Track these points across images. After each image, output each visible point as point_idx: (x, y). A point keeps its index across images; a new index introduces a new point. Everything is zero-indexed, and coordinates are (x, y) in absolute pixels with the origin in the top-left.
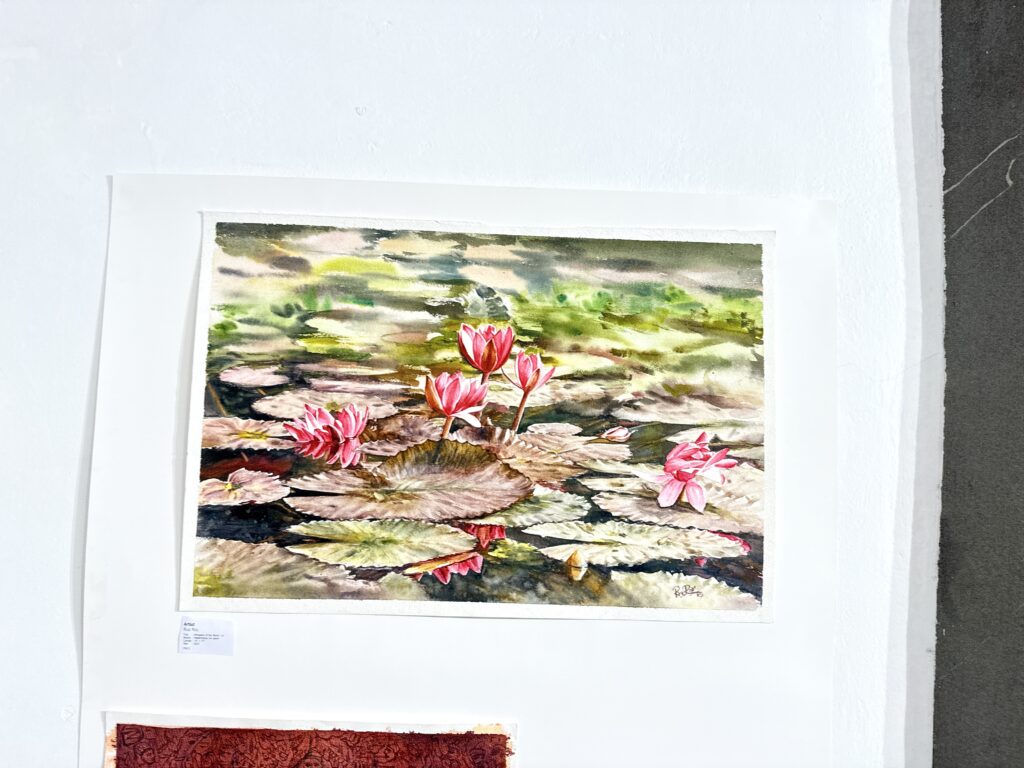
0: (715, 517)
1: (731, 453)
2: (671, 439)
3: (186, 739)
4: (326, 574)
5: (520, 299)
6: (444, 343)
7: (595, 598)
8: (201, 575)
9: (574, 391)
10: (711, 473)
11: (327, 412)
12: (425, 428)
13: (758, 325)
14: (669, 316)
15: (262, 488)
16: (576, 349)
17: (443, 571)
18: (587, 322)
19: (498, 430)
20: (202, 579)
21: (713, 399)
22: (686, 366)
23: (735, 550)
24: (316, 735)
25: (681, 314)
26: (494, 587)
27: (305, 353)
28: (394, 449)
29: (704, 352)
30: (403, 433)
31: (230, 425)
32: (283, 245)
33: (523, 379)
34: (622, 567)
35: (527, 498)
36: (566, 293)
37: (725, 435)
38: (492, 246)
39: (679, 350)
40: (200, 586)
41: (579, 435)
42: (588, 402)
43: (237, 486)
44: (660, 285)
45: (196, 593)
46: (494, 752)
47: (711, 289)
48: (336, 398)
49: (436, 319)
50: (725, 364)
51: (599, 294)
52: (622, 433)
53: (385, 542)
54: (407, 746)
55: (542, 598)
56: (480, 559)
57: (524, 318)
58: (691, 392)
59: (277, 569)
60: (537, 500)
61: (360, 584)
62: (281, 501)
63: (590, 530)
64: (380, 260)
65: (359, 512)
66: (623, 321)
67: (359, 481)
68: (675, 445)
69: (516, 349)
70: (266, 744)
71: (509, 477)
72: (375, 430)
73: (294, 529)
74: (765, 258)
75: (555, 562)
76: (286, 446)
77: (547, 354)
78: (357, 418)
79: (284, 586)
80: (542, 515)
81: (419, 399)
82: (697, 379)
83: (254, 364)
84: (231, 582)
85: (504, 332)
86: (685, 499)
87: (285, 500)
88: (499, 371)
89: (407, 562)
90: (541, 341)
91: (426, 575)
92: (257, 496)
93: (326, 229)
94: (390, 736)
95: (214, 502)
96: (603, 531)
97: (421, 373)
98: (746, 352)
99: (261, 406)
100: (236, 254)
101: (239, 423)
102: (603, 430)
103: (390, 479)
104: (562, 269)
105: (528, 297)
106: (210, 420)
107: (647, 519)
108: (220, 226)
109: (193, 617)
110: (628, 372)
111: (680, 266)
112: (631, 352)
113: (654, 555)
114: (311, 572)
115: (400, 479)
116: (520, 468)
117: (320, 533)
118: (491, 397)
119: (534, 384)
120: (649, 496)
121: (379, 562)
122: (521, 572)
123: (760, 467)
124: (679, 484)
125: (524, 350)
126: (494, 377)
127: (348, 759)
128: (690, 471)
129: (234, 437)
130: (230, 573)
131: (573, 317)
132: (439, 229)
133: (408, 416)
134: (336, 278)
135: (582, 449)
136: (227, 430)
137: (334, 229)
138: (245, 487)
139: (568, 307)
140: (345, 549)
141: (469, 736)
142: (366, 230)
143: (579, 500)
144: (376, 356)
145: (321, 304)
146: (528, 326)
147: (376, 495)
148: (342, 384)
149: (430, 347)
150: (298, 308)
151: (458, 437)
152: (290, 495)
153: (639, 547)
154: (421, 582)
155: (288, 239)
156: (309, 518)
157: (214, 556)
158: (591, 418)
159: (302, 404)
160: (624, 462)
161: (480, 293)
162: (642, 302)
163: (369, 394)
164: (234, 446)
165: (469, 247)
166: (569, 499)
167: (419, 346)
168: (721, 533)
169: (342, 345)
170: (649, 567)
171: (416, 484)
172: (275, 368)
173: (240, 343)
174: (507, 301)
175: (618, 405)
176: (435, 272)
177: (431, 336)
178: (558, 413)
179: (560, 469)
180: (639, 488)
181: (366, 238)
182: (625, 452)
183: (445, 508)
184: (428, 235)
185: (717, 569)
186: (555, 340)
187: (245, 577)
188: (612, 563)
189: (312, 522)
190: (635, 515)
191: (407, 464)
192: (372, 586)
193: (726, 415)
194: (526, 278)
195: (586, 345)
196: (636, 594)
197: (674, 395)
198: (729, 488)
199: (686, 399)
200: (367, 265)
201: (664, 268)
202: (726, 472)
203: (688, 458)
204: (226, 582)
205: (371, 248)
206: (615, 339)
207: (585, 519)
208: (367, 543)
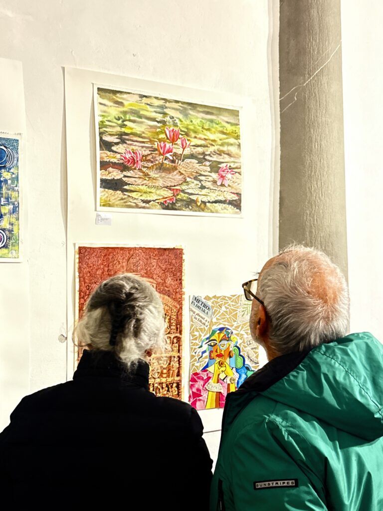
0: (230, 188)
1: (234, 170)
2: (219, 166)
3: (99, 251)
4: (135, 201)
5: (181, 121)
6: (161, 132)
7: (203, 210)
8: (102, 200)
9: (196, 150)
10: (229, 176)
11: (131, 152)
12: (158, 159)
13: (239, 134)
14: (218, 130)
15: (116, 174)
16: (195, 137)
17: (166, 201)
18: (198, 129)
19: (177, 161)
20: (102, 201)
21: (229, 154)
22: (222, 145)
23: (235, 197)
24: (135, 248)
25: (221, 129)
26: (179, 206)
27: (124, 132)
28: (150, 165)
29: (226, 141)
30: (152, 160)
31: (107, 154)
32: (117, 97)
33: (183, 145)
34: (209, 202)
35: (185, 181)
36: (193, 120)
37: (233, 165)
38: (173, 103)
39: (221, 140)
40: (102, 204)
41: (197, 163)
42: (199, 154)
43: (109, 173)
44: (215, 120)
45: (100, 205)
46: (180, 254)
47: (228, 122)
48: (134, 147)
49: (159, 125)
50: (232, 145)
51: (201, 121)
52: (208, 163)
53: (150, 192)
54: (158, 252)
55: (191, 210)
56: (175, 198)
57: (182, 127)
58: (224, 152)
59: (122, 199)
60: (187, 182)
61: (144, 205)
62: (121, 178)
63: (201, 191)
64: (144, 104)
65: (142, 183)
66: (207, 130)
67: (141, 174)
68: (220, 167)
69: (180, 136)
70: (121, 252)
71: (180, 175)
72: (144, 158)
73: (125, 187)
74: (240, 114)
75: (193, 200)
76: (121, 161)
77: (188, 138)
78: (139, 154)
79: (124, 204)
80: (189, 186)
81: (155, 150)
82: (225, 148)
83: (111, 135)
84: (110, 203)
85: (177, 131)
86: (223, 183)
87: (123, 178)
88: (176, 143)
89: (156, 198)
90: (187, 134)
91: (161, 203)
92: (115, 176)
93: (129, 93)
94: (154, 249)
95: (104, 177)
96: (204, 191)
97: (157, 142)
98: (236, 141)
99: (114, 148)
100: (103, 99)
101: (109, 153)
102: (203, 162)
103: (149, 174)
104: (191, 112)
105: (183, 120)
106: (101, 151)
107: (214, 188)
108: (99, 89)
109: (100, 213)
110: (209, 145)
111: (220, 115)
112: (209, 139)
113: (216, 199)
114: (131, 200)
115: (152, 174)
116: (183, 172)
117: (132, 189)
118: (174, 151)
119: (185, 147)
120: (215, 182)
121: (149, 199)
122: (185, 202)
123: (241, 175)
124: (222, 179)
125: (182, 136)
126: (175, 144)
127: (143, 256)
128: (224, 175)
129: (108, 157)
130: (110, 200)
131: (195, 127)
132: (160, 97)
133: (153, 155)
134: (131, 109)
135: (198, 168)
136: (106, 155)
137: (131, 93)
138: (112, 174)
139: (193, 124)
140: (140, 194)
141: (174, 249)
142: (140, 95)
143: (198, 182)
144: (143, 135)
145: (128, 117)
146: (183, 129)
147: (146, 178)
148: (135, 143)
149: (158, 134)
150: (122, 118)
151: (166, 162)
152: (123, 177)
153: (213, 197)
154: (160, 205)
155: (118, 95)
156: (129, 184)
157: (105, 194)
158: (200, 158)
159: (125, 149)
160: (209, 172)
161: (170, 117)
162: (211, 124)
163: (143, 147)
164: (108, 160)
165: (167, 103)
166: (196, 182)
167: (155, 133)
168: (231, 193)
169: (134, 131)
170: (216, 202)
171: (156, 176)
172: (117, 137)
173: (106, 128)
174: (177, 121)
175: (207, 155)
176: (158, 110)
177: (158, 130)
178: (192, 156)
179: (193, 173)
180: (212, 179)
181: (140, 97)
182: (209, 169)
183: (164, 183)
184: (156, 98)
185: (231, 203)
186: (190, 134)
187: (114, 201)
188: (207, 201)
189: (130, 186)
190: (212, 187)
191: (154, 169)
192: (147, 205)
193: (232, 159)
194: (182, 114)
195: (198, 136)
196: (213, 209)
197: (220, 153)
198: (233, 180)
199: (223, 154)
200: (140, 106)
201: (216, 115)
202: (232, 175)
203: (224, 171)
204: (109, 202)
205: (141, 100)
206: (205, 135)
207: (199, 188)
208: (145, 193)
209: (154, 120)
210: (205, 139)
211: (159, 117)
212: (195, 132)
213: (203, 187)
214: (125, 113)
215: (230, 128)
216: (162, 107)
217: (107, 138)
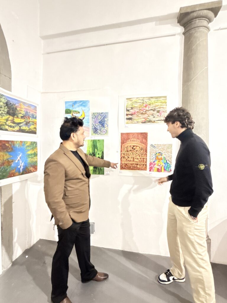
2: (160, 111)
3: (125, 134)
4: (135, 122)
5: (148, 102)
6: (143, 105)
7: (154, 123)
10: (163, 113)
13: (166, 102)
15: (130, 116)
17: (143, 121)
19: (147, 111)
20: (126, 123)
21: (163, 108)
24: (134, 133)
25: (161, 102)
26: (147, 122)
27: (133, 107)
28: (139, 113)
29: (162, 104)
31: (128, 112)
32: (131, 99)
35: (149, 116)
36: (152, 101)
37: (164, 111)
38: (146, 98)
39: (160, 104)
41: (153, 111)
42: (153, 109)
44: (159, 100)
46: (147, 134)
47: (163, 100)
48: (135, 110)
50: (164, 105)
51: (154, 101)
53: (139, 120)
54: (141, 134)
55: (150, 123)
56: (145, 121)
58: (161, 108)
59: (131, 122)
61: (137, 123)
66: (156, 103)
70: (131, 134)
73: (132, 119)
74: (167, 97)
75: (151, 121)
76: (131, 113)
82: (162, 106)
83: (129, 108)
85: (147, 104)
87: (132, 117)
90: (150, 105)
93: (134, 98)
95: (127, 117)
97: (141, 108)
99: (130, 111)
100: (128, 100)
104: (151, 99)
106: (126, 112)
107: (158, 117)
108: (126, 98)
109: (126, 125)
112: (157, 105)
115: (139, 115)
116: (148, 114)
117: (134, 119)
118: (146, 109)
119: (149, 108)
120: (158, 115)
124: (160, 114)
126: (146, 107)
127: (136, 135)
133: (140, 111)
134: (135, 101)
141: (145, 133)
144: (137, 107)
145: (134, 103)
147: (138, 117)
149: (141, 106)
150: (132, 104)
151: (144, 112)
153: (157, 119)
154: (141, 122)
157: (127, 121)
159: (132, 110)
161: (145, 101)
162: (157, 101)
163: (137, 109)
164: (128, 114)
166: (152, 116)
169: (135, 106)
171: (141, 116)
172: (131, 108)
175: (156, 109)
178: (151, 110)
179: (151, 114)
182: (156, 112)
183: (143, 117)
184: (141, 98)
187: (129, 122)
188: (155, 120)
194: (149, 100)
196: (157, 122)
201: (159, 98)
205: (137, 99)
208: (137, 120)
209: (141, 103)
210: (155, 105)
211: (142, 102)
212: (152, 104)
213: (154, 117)
214: (133, 102)
215: (163, 101)
216: (143, 99)
217: (128, 109)
